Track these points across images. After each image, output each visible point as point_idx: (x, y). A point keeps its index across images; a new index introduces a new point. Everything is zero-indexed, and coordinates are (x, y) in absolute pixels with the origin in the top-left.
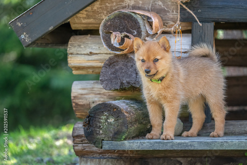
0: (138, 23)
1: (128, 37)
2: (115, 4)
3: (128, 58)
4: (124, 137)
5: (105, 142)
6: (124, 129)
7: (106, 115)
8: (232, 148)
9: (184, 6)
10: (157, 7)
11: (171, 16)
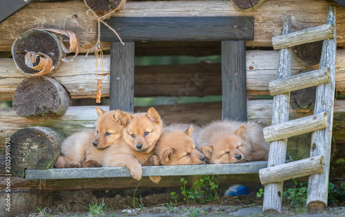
0: (56, 42)
1: (43, 56)
2: (25, 22)
3: (44, 80)
4: (49, 165)
5: (28, 171)
6: (50, 156)
7: (28, 142)
8: (169, 174)
9: (106, 24)
10: (72, 25)
11: (88, 35)
